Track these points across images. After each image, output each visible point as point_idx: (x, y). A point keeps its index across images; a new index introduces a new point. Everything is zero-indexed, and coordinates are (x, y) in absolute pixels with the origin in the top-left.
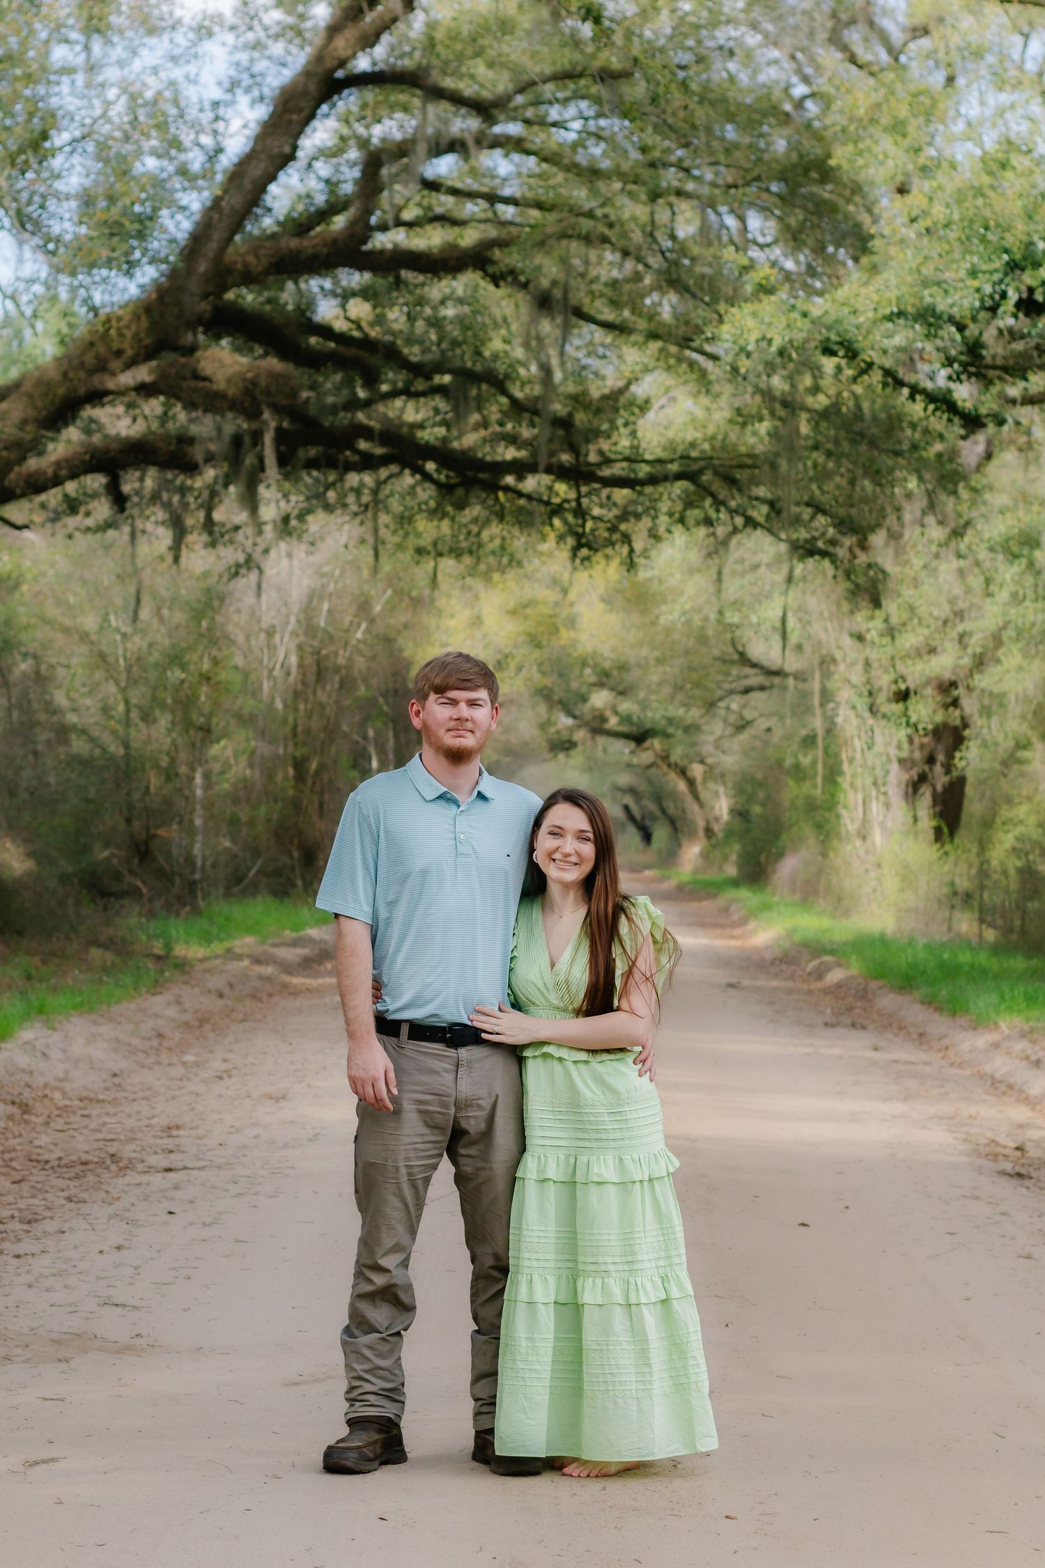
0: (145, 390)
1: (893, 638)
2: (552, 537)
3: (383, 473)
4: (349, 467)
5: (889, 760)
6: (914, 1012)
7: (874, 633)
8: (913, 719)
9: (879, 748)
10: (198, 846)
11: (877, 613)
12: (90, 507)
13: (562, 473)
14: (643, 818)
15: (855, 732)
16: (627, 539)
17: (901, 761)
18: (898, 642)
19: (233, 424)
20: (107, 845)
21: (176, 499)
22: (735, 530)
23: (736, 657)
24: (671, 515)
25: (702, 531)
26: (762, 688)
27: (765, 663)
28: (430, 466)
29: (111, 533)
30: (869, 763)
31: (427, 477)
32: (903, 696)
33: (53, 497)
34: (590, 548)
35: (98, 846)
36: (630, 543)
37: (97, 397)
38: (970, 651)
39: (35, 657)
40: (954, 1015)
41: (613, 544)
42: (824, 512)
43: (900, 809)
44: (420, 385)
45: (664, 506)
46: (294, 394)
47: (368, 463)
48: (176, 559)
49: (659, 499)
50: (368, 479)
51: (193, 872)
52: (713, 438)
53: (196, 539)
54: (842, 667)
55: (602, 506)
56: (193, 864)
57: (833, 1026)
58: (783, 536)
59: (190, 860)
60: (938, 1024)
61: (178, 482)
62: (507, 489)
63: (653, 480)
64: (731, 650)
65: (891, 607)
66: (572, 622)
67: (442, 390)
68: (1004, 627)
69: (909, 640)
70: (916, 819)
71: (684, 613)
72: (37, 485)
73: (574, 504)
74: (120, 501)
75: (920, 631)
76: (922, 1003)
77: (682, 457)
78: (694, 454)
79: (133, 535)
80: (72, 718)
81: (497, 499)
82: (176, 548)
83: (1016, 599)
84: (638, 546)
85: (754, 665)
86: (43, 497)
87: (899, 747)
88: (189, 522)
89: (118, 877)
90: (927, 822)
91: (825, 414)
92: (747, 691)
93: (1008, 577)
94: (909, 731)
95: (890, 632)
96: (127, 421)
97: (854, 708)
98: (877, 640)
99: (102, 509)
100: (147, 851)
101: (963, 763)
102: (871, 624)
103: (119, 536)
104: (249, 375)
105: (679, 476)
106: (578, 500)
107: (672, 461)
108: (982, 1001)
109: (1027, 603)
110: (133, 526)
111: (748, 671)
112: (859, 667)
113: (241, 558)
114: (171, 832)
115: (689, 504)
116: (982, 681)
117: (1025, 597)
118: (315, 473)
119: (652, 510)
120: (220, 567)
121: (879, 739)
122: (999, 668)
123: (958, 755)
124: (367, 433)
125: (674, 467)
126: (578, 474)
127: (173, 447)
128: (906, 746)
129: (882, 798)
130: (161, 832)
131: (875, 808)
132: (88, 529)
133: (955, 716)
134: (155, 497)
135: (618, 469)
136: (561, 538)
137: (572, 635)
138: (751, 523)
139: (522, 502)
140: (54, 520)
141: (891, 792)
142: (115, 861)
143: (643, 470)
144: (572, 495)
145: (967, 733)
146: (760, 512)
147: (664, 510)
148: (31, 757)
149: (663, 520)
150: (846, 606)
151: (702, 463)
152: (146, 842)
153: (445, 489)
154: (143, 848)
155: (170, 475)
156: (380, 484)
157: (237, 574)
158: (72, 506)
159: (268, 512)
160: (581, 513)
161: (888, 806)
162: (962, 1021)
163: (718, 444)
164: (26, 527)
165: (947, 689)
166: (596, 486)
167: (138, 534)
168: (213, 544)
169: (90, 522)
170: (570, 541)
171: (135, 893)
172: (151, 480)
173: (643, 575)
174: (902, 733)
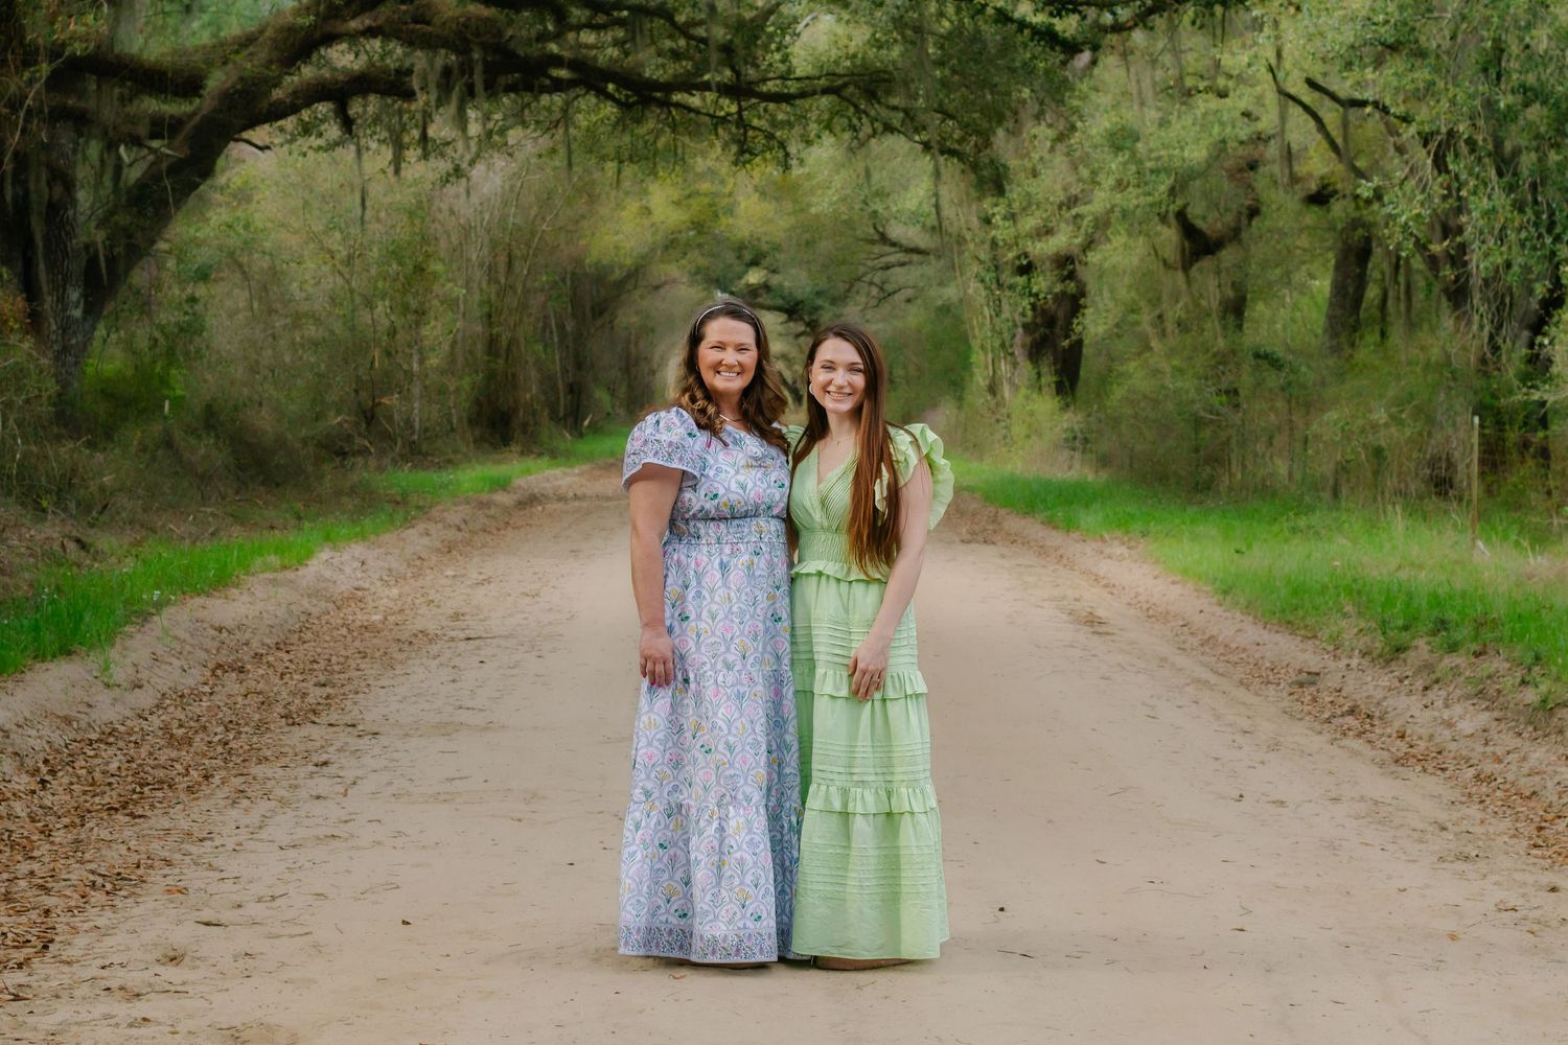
0: (371, 32)
1: (1015, 222)
2: (718, 144)
3: (572, 94)
4: (543, 90)
5: (1015, 326)
6: (1033, 528)
7: (998, 217)
8: (1034, 290)
9: (1006, 315)
10: (416, 411)
11: (1001, 200)
12: (323, 128)
13: (726, 90)
14: (795, 382)
15: (983, 301)
16: (782, 145)
17: (1025, 326)
18: (1019, 226)
19: (445, 58)
20: (339, 413)
21: (395, 120)
22: (874, 133)
23: (876, 237)
24: (819, 122)
25: (847, 136)
26: (902, 264)
27: (904, 242)
28: (611, 87)
29: (339, 150)
30: (997, 328)
31: (610, 97)
32: (1026, 269)
33: (289, 123)
34: (751, 153)
35: (332, 413)
36: (784, 148)
37: (330, 39)
38: (1082, 231)
39: (271, 255)
40: (1068, 531)
41: (771, 149)
42: (952, 117)
43: (1026, 367)
44: (601, 19)
45: (813, 116)
46: (500, 34)
47: (558, 86)
48: (397, 171)
49: (810, 110)
50: (558, 99)
51: (412, 434)
52: (854, 56)
53: (412, 154)
54: (972, 246)
55: (760, 118)
56: (412, 427)
57: (969, 542)
58: (917, 138)
59: (409, 423)
60: (1055, 538)
61: (396, 106)
62: (678, 105)
63: (803, 95)
64: (872, 231)
65: (1014, 193)
66: (730, 211)
67: (621, 23)
68: (1112, 210)
69: (1029, 223)
70: (1039, 375)
71: (831, 204)
72: (276, 113)
73: (736, 116)
74: (347, 124)
75: (1038, 213)
76: (1042, 523)
77: (828, 74)
78: (840, 71)
79: (359, 152)
80: (304, 307)
81: (670, 112)
82: (397, 163)
83: (1121, 185)
84: (792, 149)
85: (894, 244)
86: (281, 123)
87: (1023, 315)
88: (406, 139)
89: (349, 438)
90: (1049, 379)
91: (948, 37)
92: (887, 267)
93: (1114, 166)
94: (1032, 300)
95: (1011, 217)
96: (351, 57)
97: (982, 281)
98: (1001, 223)
99: (333, 131)
100: (373, 417)
101: (1080, 328)
102: (996, 210)
103: (347, 153)
104: (462, 20)
105: (826, 91)
106: (740, 112)
107: (819, 78)
108: (1090, 519)
109: (1131, 189)
110: (358, 145)
111: (887, 249)
112: (987, 246)
113: (450, 167)
114: (391, 401)
115: (834, 114)
116: (1093, 257)
117: (1128, 183)
118: (512, 95)
119: (803, 118)
120: (431, 176)
121: (1005, 307)
122: (1109, 246)
123: (1075, 321)
124: (558, 61)
125: (823, 82)
126: (738, 90)
127: (392, 78)
128: (1030, 313)
129: (1009, 358)
130: (385, 401)
131: (1004, 367)
132: (320, 148)
133: (1071, 287)
134: (377, 120)
135: (771, 86)
136: (725, 146)
137: (731, 221)
138: (889, 128)
139: (692, 115)
140: (292, 141)
141: (1017, 353)
142: (346, 426)
143: (793, 87)
144: (734, 109)
145: (1082, 301)
146: (896, 119)
147: (814, 118)
148: (270, 339)
149: (813, 128)
150: (974, 194)
151: (846, 79)
152: (372, 409)
153: (624, 105)
154: (369, 415)
155: (389, 101)
156: (568, 104)
157: (447, 181)
158: (306, 130)
159: (474, 129)
160: (741, 123)
161: (1015, 365)
162: (1075, 535)
163: (858, 62)
164: (268, 148)
165: (1066, 264)
166: (754, 101)
167: (364, 150)
168: (425, 156)
169: (320, 142)
170: (734, 148)
171: (364, 452)
172: (373, 104)
173: (796, 171)
174: (1025, 303)
